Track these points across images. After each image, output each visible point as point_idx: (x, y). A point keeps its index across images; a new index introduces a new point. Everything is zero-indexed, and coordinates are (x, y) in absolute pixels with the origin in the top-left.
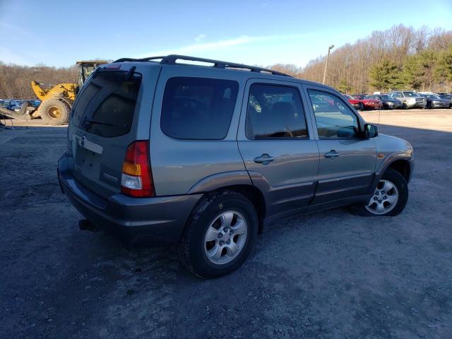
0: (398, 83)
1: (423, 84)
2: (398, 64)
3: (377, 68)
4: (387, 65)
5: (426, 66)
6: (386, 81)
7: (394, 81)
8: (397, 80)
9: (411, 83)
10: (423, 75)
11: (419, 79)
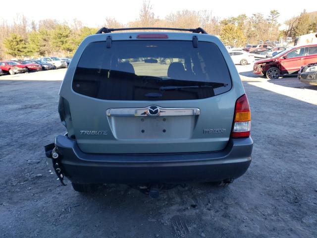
0: (28, 52)
1: (46, 52)
2: (23, 37)
3: (9, 41)
4: (16, 38)
5: (45, 40)
6: (18, 50)
7: (26, 50)
8: (27, 50)
9: (38, 52)
10: (45, 46)
11: (43, 49)
